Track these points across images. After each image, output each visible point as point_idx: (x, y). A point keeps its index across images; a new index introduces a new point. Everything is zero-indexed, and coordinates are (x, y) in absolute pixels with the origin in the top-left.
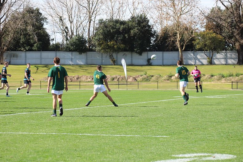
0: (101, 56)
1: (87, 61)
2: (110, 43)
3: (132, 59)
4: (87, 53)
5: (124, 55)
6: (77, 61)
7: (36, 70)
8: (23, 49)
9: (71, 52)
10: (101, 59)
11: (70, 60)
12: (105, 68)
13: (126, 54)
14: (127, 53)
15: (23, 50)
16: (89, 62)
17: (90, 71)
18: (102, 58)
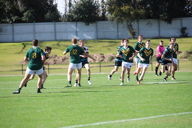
0: (116, 27)
1: (97, 34)
2: (125, 8)
3: (159, 30)
4: (97, 23)
5: (148, 24)
6: (85, 35)
7: (22, 49)
8: (8, 20)
9: (75, 23)
10: (116, 30)
11: (75, 33)
12: (117, 44)
13: (150, 22)
14: (152, 21)
15: (8, 22)
16: (101, 35)
17: (94, 49)
18: (118, 30)
